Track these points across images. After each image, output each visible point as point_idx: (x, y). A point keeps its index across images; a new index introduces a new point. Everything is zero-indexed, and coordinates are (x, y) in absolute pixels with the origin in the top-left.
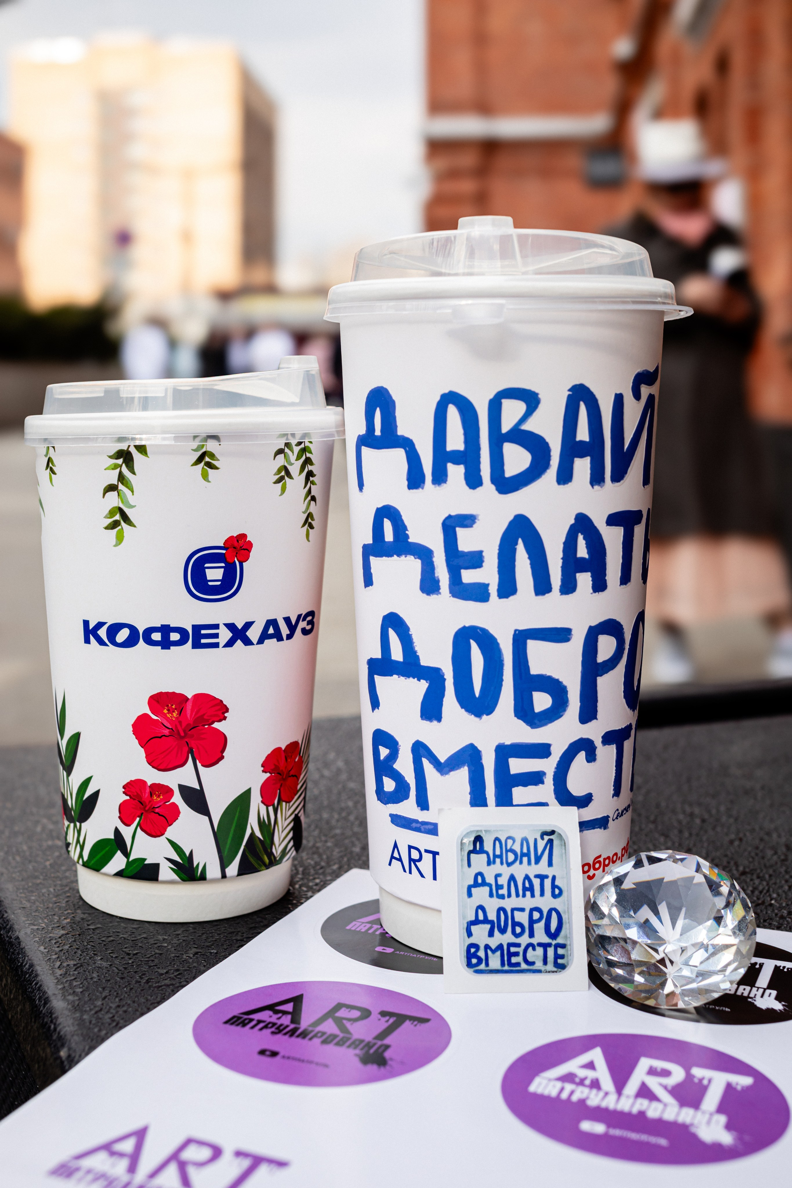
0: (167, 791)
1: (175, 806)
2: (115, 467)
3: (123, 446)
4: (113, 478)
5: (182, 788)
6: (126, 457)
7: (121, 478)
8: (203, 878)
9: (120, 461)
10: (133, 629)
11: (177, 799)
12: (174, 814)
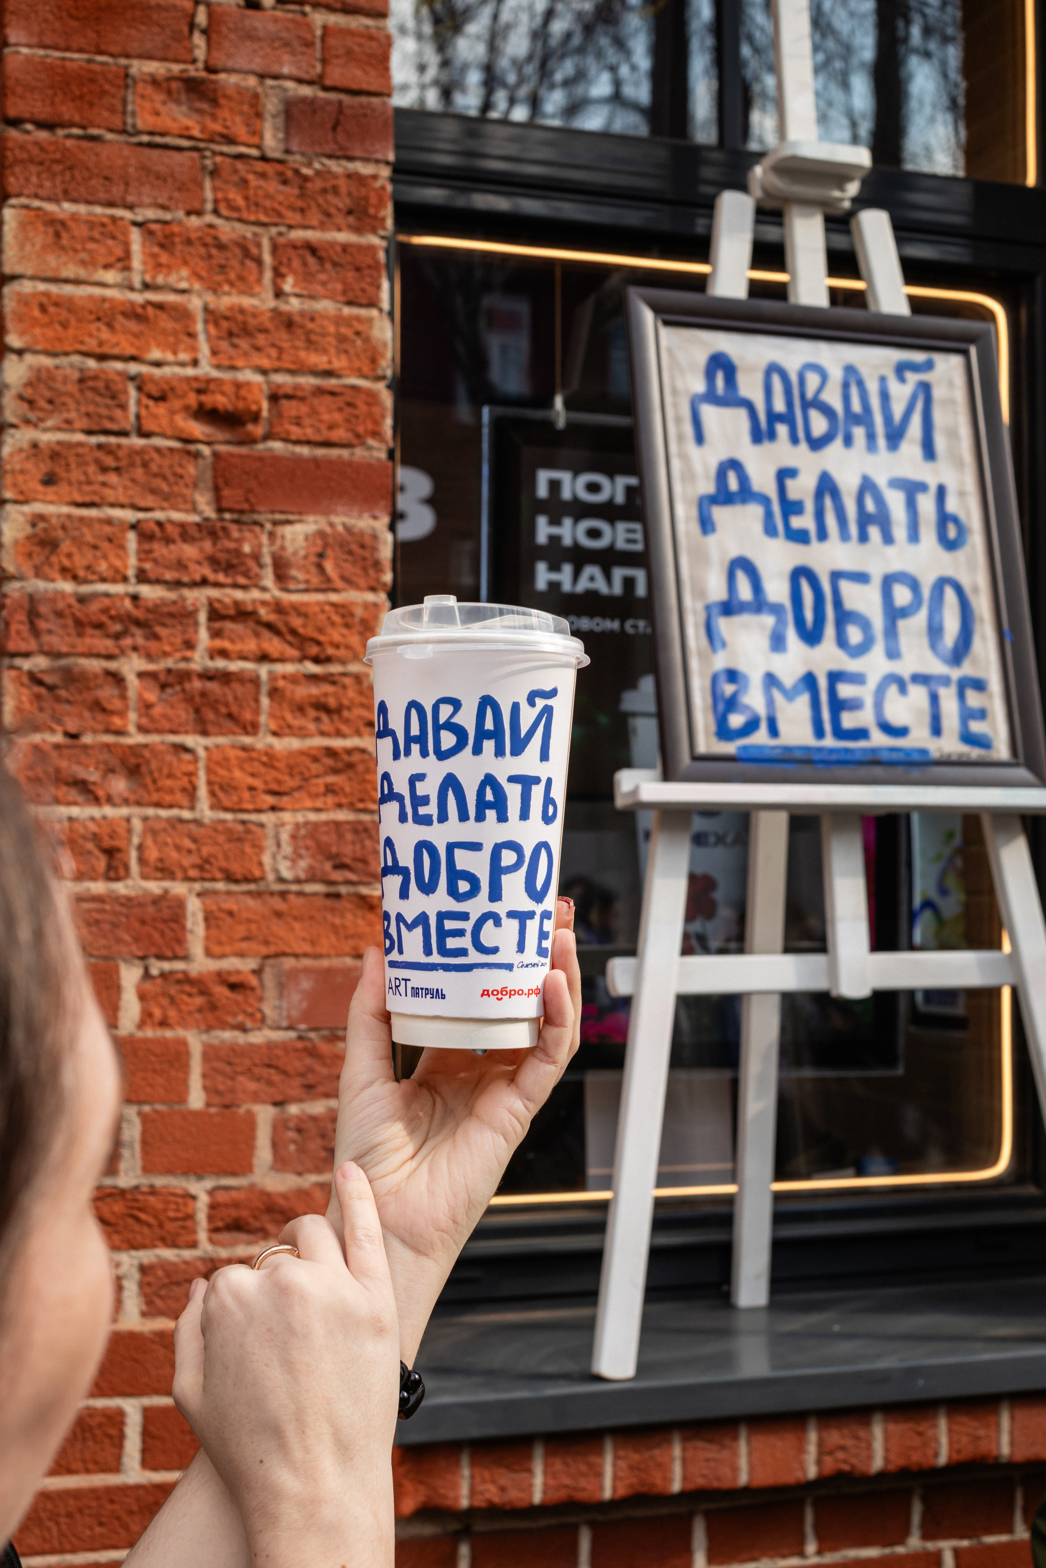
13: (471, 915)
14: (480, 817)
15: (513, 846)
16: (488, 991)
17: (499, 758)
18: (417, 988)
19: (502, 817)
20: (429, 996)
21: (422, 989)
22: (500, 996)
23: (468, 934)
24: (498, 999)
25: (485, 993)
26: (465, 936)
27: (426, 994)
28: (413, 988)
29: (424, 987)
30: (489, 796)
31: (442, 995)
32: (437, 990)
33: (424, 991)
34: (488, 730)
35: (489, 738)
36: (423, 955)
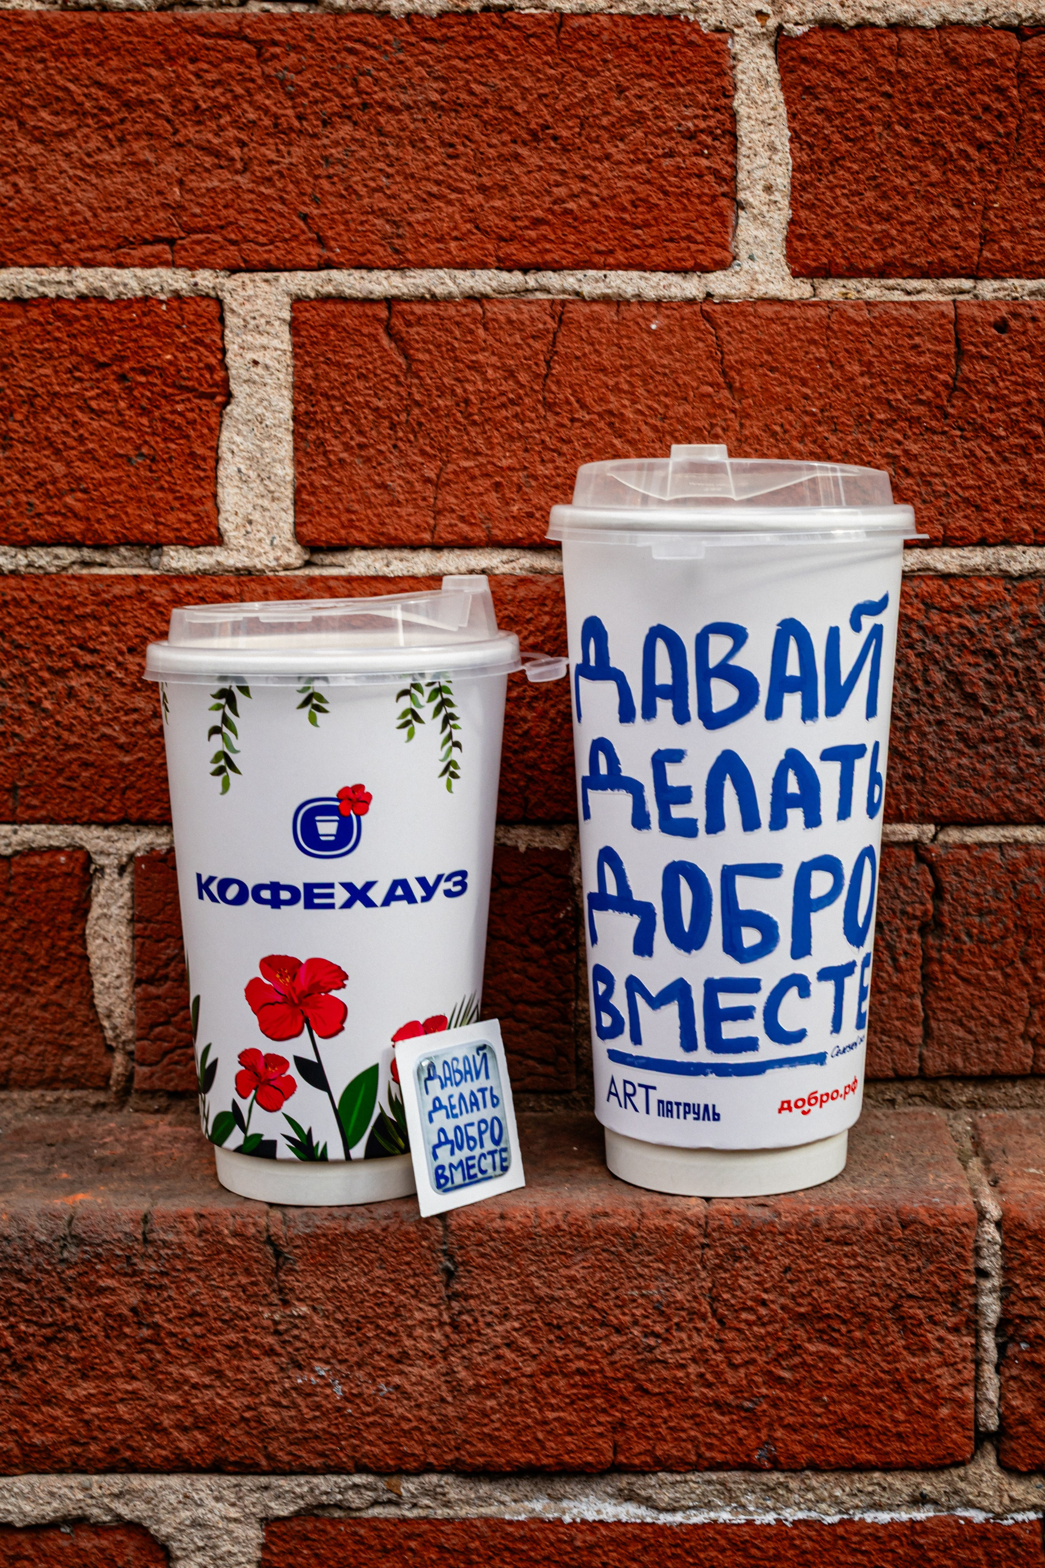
0: (282, 1063)
1: (290, 1079)
2: (219, 707)
3: (226, 685)
4: (216, 719)
5: (299, 1061)
6: (227, 696)
7: (225, 720)
8: (323, 1159)
9: (223, 701)
10: (242, 886)
11: (293, 1071)
12: (290, 1088)
13: (762, 984)
14: (778, 822)
15: (829, 864)
16: (789, 1102)
17: (809, 722)
18: (670, 1103)
19: (813, 820)
20: (691, 1116)
21: (678, 1104)
22: (806, 1107)
23: (759, 1015)
24: (804, 1113)
25: (786, 1106)
26: (752, 1017)
27: (685, 1113)
28: (660, 1102)
29: (682, 1101)
30: (793, 786)
31: (714, 1113)
32: (706, 1107)
33: (681, 1108)
34: (792, 677)
35: (792, 691)
36: (681, 1050)
